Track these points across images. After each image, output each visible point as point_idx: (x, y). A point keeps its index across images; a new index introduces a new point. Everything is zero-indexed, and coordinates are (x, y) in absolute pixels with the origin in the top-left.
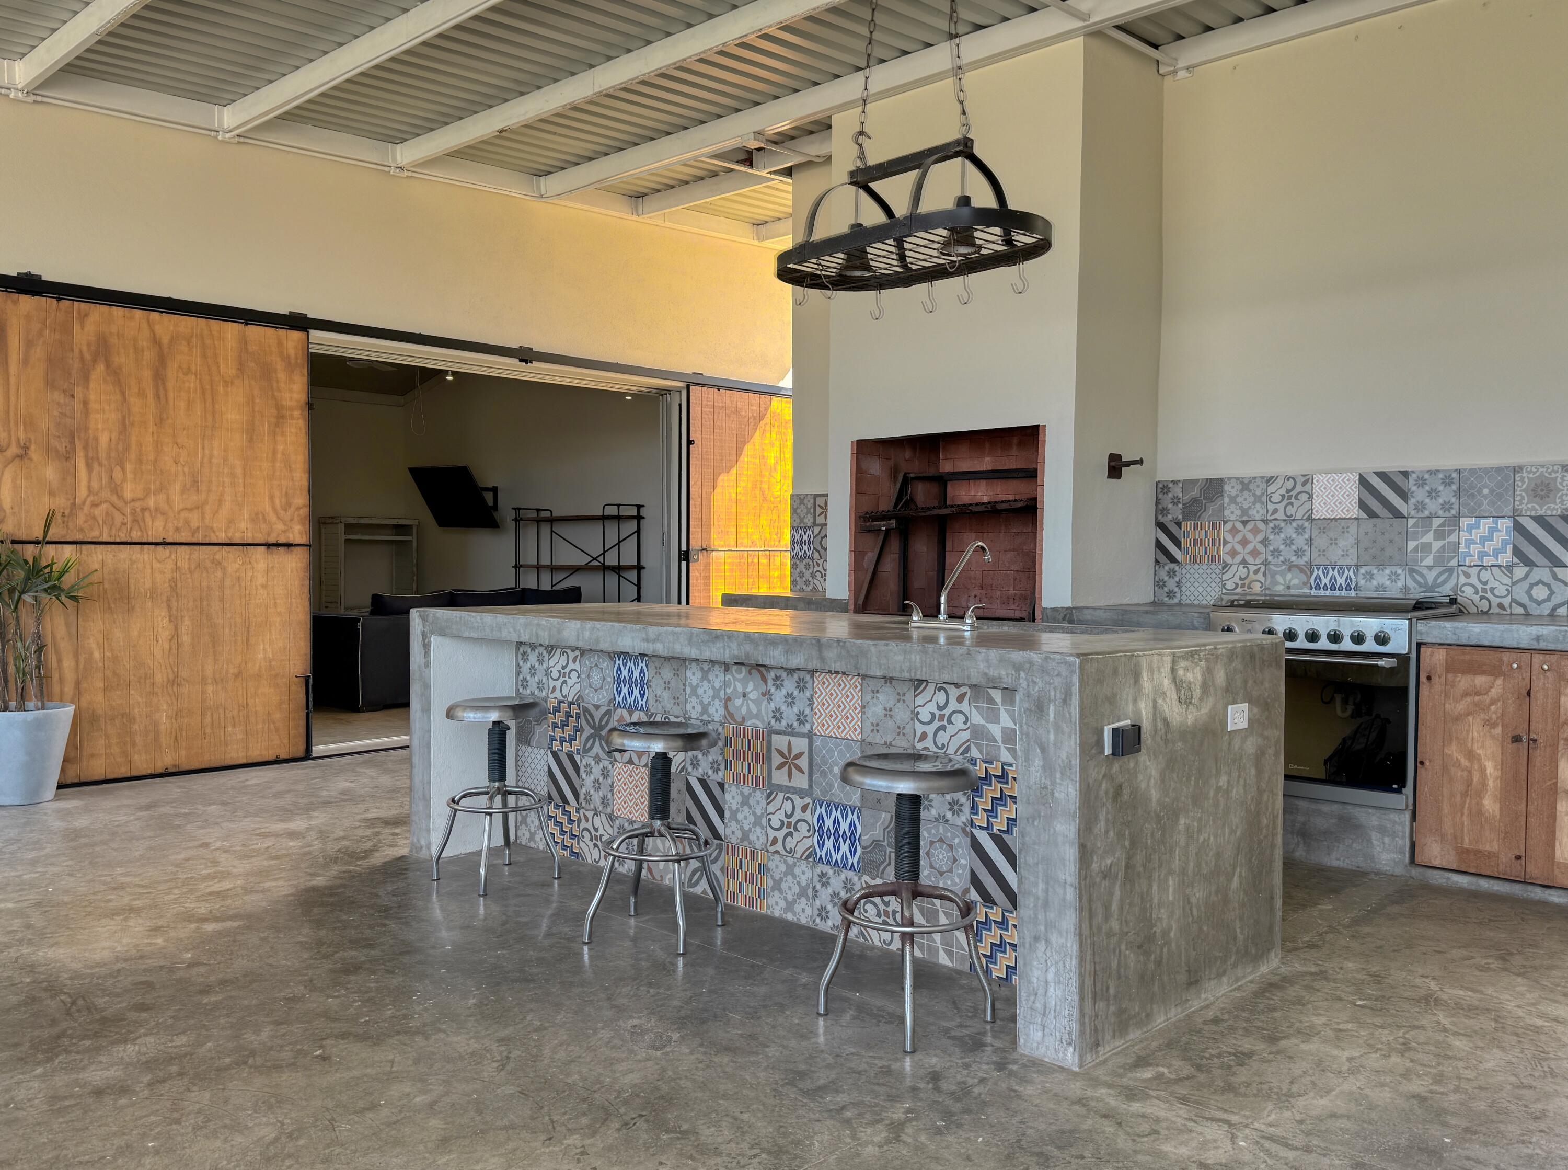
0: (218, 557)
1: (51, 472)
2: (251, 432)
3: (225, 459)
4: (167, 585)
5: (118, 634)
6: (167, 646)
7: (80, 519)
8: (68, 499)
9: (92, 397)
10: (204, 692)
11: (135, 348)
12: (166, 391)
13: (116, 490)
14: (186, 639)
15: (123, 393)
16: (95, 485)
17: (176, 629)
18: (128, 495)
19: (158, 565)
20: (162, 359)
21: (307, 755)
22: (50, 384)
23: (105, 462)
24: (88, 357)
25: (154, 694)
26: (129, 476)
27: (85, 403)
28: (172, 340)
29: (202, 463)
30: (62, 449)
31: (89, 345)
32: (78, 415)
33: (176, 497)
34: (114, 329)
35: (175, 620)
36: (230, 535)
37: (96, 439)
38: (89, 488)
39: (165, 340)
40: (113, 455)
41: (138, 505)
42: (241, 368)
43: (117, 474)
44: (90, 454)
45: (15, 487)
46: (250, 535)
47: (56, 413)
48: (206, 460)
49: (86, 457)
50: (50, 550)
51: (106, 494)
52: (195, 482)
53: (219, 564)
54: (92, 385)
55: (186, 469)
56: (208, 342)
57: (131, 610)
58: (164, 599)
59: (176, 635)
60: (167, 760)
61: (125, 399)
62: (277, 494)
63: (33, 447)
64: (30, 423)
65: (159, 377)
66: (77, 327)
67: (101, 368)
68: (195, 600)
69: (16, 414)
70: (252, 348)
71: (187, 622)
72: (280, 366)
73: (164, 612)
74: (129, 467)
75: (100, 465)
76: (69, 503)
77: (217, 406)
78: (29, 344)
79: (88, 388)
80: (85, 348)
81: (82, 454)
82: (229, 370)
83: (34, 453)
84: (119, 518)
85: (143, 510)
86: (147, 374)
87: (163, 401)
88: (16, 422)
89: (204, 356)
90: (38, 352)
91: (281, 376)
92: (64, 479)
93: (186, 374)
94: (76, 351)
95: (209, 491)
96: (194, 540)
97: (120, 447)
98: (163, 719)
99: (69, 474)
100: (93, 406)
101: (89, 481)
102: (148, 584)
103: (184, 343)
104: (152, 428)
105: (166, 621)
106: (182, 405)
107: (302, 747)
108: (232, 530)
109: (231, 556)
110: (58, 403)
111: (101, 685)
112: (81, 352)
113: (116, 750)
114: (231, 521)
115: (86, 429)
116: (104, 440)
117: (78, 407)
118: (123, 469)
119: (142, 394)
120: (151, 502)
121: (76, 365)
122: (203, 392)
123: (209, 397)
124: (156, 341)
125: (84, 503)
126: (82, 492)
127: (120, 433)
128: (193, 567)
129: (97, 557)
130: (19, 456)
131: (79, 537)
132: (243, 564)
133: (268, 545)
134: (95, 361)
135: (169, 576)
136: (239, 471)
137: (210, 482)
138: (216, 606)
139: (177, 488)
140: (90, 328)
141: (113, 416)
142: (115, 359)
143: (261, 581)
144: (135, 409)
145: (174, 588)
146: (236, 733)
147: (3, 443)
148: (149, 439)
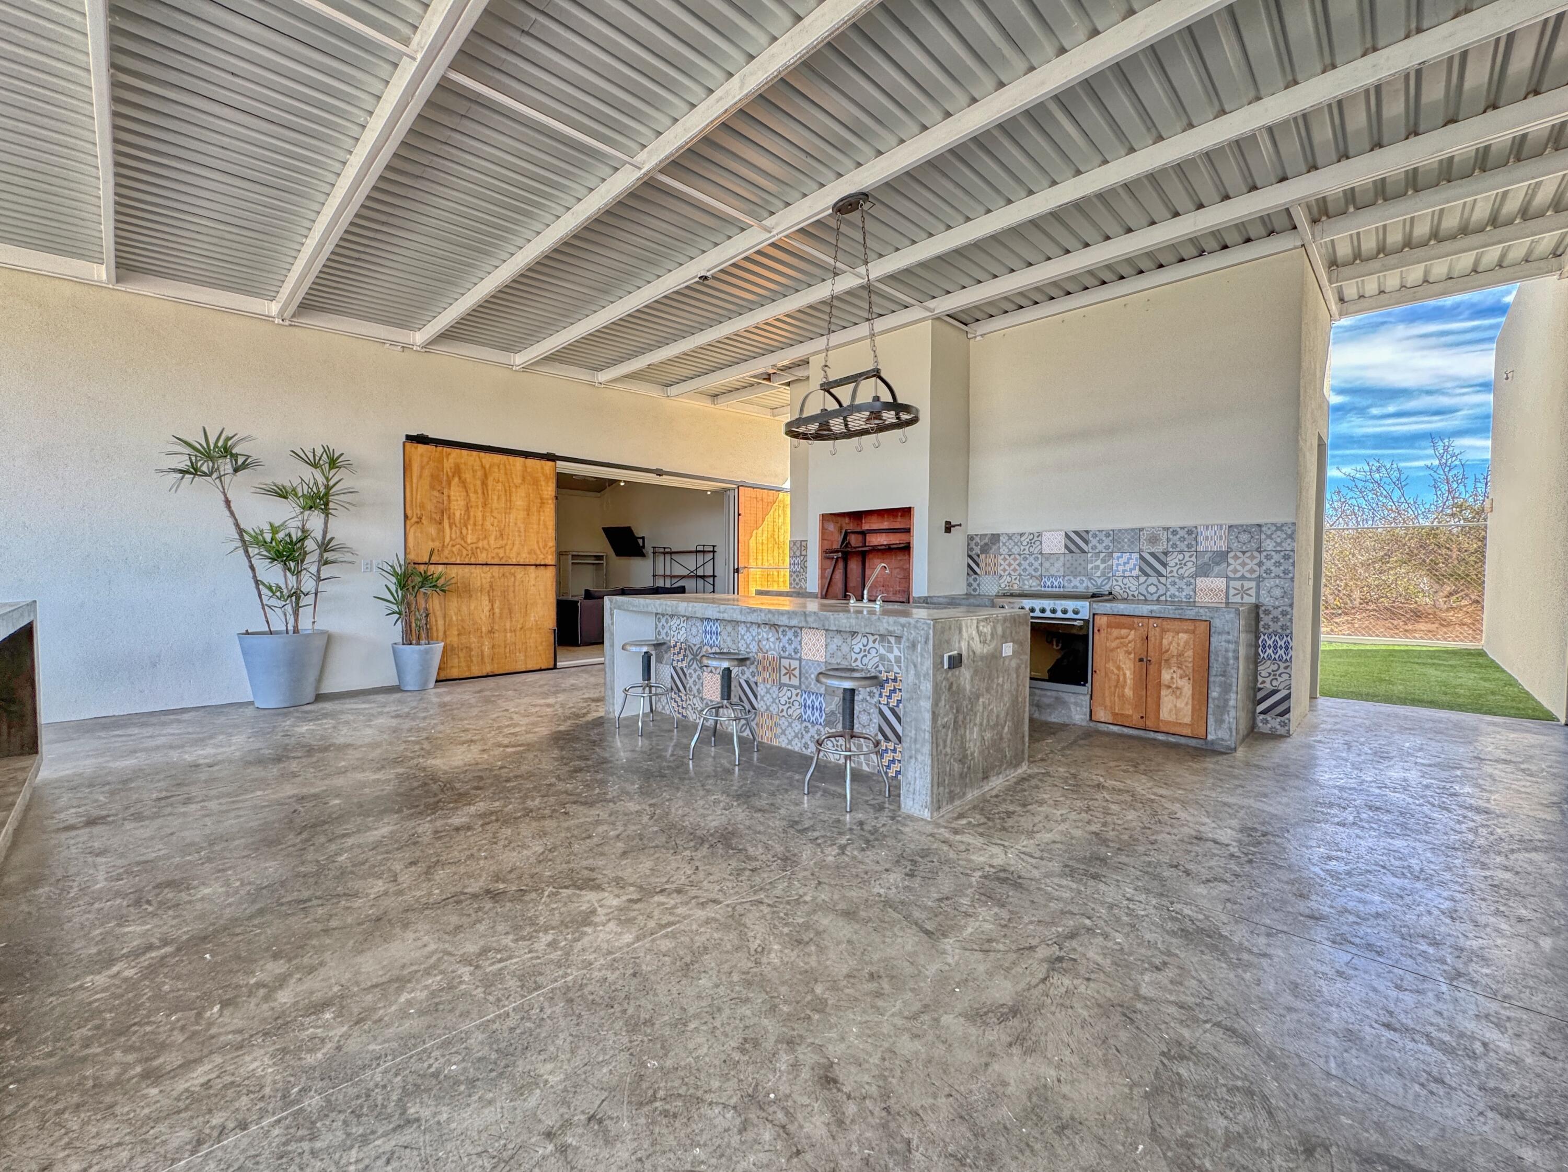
0: (512, 571)
1: (432, 530)
2: (528, 510)
3: (516, 524)
4: (488, 585)
5: (464, 608)
6: (488, 615)
7: (446, 552)
8: (441, 543)
9: (452, 494)
10: (505, 637)
11: (473, 470)
12: (487, 491)
13: (463, 538)
14: (497, 611)
15: (467, 492)
16: (454, 536)
17: (492, 606)
18: (469, 541)
19: (484, 575)
20: (486, 476)
21: (555, 667)
22: (432, 487)
23: (458, 525)
24: (450, 474)
25: (482, 637)
26: (470, 532)
27: (449, 497)
28: (491, 466)
29: (505, 526)
30: (438, 519)
31: (451, 469)
32: (446, 502)
33: (492, 542)
34: (463, 461)
35: (492, 602)
36: (518, 560)
37: (454, 514)
38: (451, 537)
39: (487, 466)
40: (462, 522)
41: (474, 546)
42: (524, 479)
43: (464, 531)
44: (451, 522)
45: (415, 537)
46: (527, 560)
47: (435, 502)
48: (506, 524)
49: (449, 523)
50: (432, 568)
51: (459, 541)
52: (502, 535)
53: (513, 575)
54: (452, 488)
55: (497, 529)
56: (508, 467)
57: (471, 596)
58: (487, 591)
59: (492, 608)
60: (488, 669)
61: (468, 496)
62: (541, 541)
63: (424, 518)
64: (422, 506)
65: (484, 484)
66: (445, 460)
67: (456, 479)
68: (501, 592)
69: (416, 501)
70: (529, 470)
71: (497, 603)
72: (542, 479)
73: (486, 598)
74: (469, 528)
75: (456, 526)
76: (441, 546)
77: (512, 498)
78: (422, 468)
79: (450, 490)
80: (449, 471)
81: (447, 521)
82: (518, 481)
83: (425, 521)
84: (465, 552)
85: (477, 548)
86: (479, 483)
87: (486, 496)
88: (417, 506)
89: (506, 474)
90: (427, 472)
91: (543, 483)
92: (439, 534)
93: (497, 483)
94: (445, 472)
95: (508, 539)
96: (501, 563)
97: (466, 518)
98: (486, 650)
99: (441, 531)
100: (452, 498)
101: (451, 535)
102: (479, 585)
103: (496, 468)
104: (481, 509)
105: (487, 602)
106: (495, 498)
107: (552, 663)
108: (519, 558)
109: (519, 570)
110: (436, 497)
111: (456, 633)
113: (463, 664)
114: (518, 554)
115: (449, 509)
116: (458, 514)
117: (446, 498)
118: (467, 528)
119: (476, 492)
120: (480, 545)
121: (445, 479)
122: (506, 492)
123: (508, 494)
124: (483, 467)
125: (448, 545)
126: (447, 539)
127: (466, 511)
128: (500, 576)
129: (453, 571)
130: (418, 523)
131: (446, 561)
132: (525, 574)
133: (538, 566)
134: (453, 476)
135: (489, 580)
136: (522, 529)
137: (509, 535)
138: (511, 595)
139: (493, 537)
140: (451, 460)
141: (462, 503)
142: (463, 476)
143: (533, 582)
144: (473, 499)
145: (491, 586)
146: (521, 656)
147: (409, 515)
148: (480, 514)
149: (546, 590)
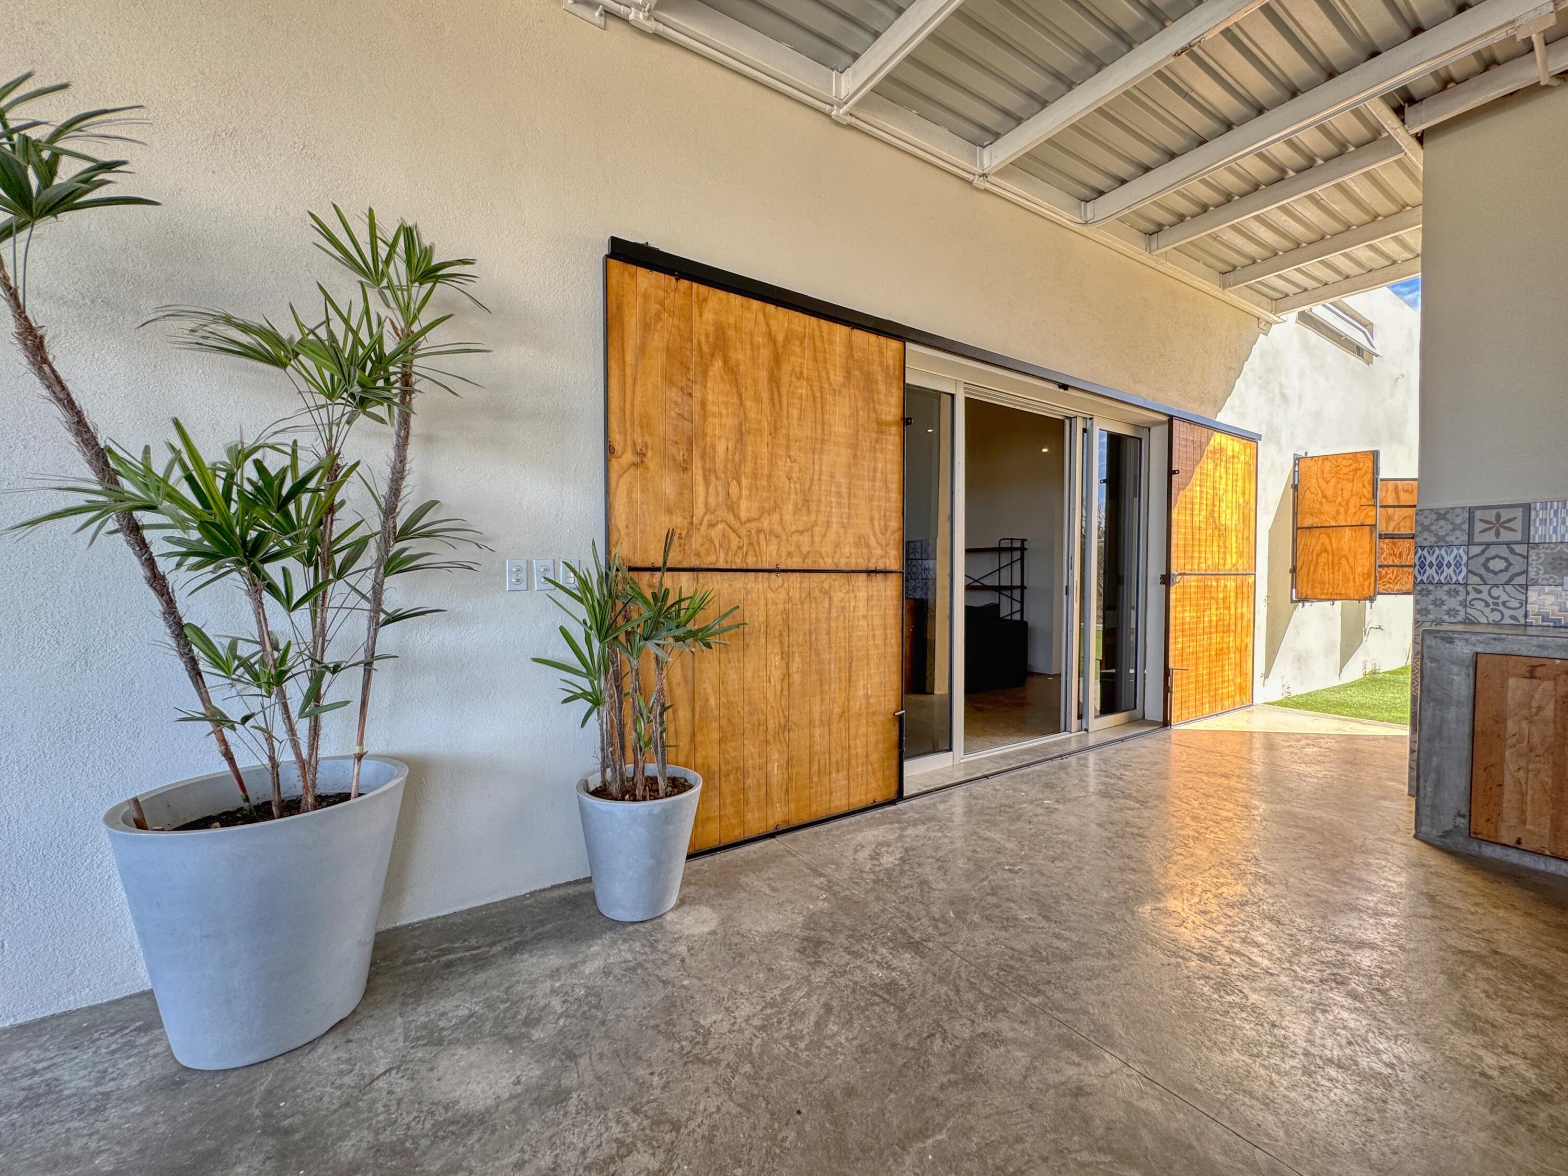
0: (826, 585)
1: (668, 485)
2: (854, 446)
3: (832, 476)
4: (779, 617)
5: (733, 676)
6: (778, 687)
7: (696, 542)
8: (685, 518)
9: (710, 398)
10: (811, 736)
11: (752, 344)
12: (780, 396)
13: (732, 508)
14: (796, 678)
15: (740, 395)
16: (712, 501)
17: (788, 667)
18: (744, 515)
19: (772, 595)
20: (777, 359)
21: (900, 796)
22: (669, 380)
23: (722, 476)
24: (706, 349)
25: (767, 742)
26: (745, 492)
27: (703, 404)
28: (787, 340)
29: (812, 480)
30: (680, 458)
31: (707, 336)
32: (696, 417)
33: (788, 518)
34: (732, 320)
35: (786, 657)
36: (836, 560)
37: (713, 447)
38: (706, 504)
39: (780, 338)
40: (729, 467)
41: (753, 525)
42: (848, 374)
43: (734, 489)
44: (708, 466)
45: (631, 502)
46: (853, 560)
47: (673, 414)
48: (816, 477)
49: (704, 467)
50: (669, 580)
51: (722, 513)
52: (806, 501)
53: (827, 593)
54: (709, 385)
55: (798, 486)
56: (818, 343)
57: (746, 647)
58: (777, 633)
59: (787, 675)
60: (778, 815)
61: (742, 404)
62: (877, 516)
63: (649, 454)
64: (646, 424)
65: (774, 380)
66: (695, 312)
67: (718, 363)
68: (805, 635)
69: (632, 413)
70: (857, 355)
71: (797, 659)
72: (880, 377)
73: (777, 650)
74: (745, 482)
75: (717, 478)
76: (686, 522)
77: (826, 417)
78: (646, 327)
79: (705, 387)
80: (703, 339)
81: (699, 464)
82: (837, 377)
83: (652, 461)
84: (735, 542)
85: (759, 531)
86: (763, 374)
87: (777, 407)
88: (633, 424)
89: (815, 360)
90: (657, 340)
91: (882, 387)
92: (681, 494)
93: (798, 378)
94: (695, 341)
95: (818, 511)
96: (805, 567)
97: (737, 459)
98: (775, 770)
99: (686, 488)
100: (711, 408)
101: (707, 498)
102: (762, 618)
103: (797, 343)
104: (767, 438)
105: (778, 658)
106: (795, 413)
107: (894, 788)
108: (838, 555)
109: (837, 584)
110: (676, 403)
111: (716, 736)
112: (699, 341)
113: (730, 810)
114: (837, 545)
115: (704, 435)
116: (721, 447)
117: (697, 408)
118: (739, 483)
119: (757, 399)
120: (766, 524)
121: (695, 358)
122: (814, 401)
123: (819, 406)
124: (771, 337)
125: (701, 524)
126: (699, 510)
127: (737, 441)
128: (803, 596)
129: (716, 584)
130: (635, 464)
131: (695, 563)
132: (848, 592)
133: (869, 572)
134: (713, 355)
135: (781, 607)
136: (844, 490)
137: (820, 501)
138: (824, 639)
139: (790, 507)
140: (709, 316)
141: (730, 422)
142: (732, 354)
143: (862, 611)
144: (752, 415)
145: (786, 621)
146: (840, 779)
147: (618, 447)
148: (764, 450)
149: (885, 627)
